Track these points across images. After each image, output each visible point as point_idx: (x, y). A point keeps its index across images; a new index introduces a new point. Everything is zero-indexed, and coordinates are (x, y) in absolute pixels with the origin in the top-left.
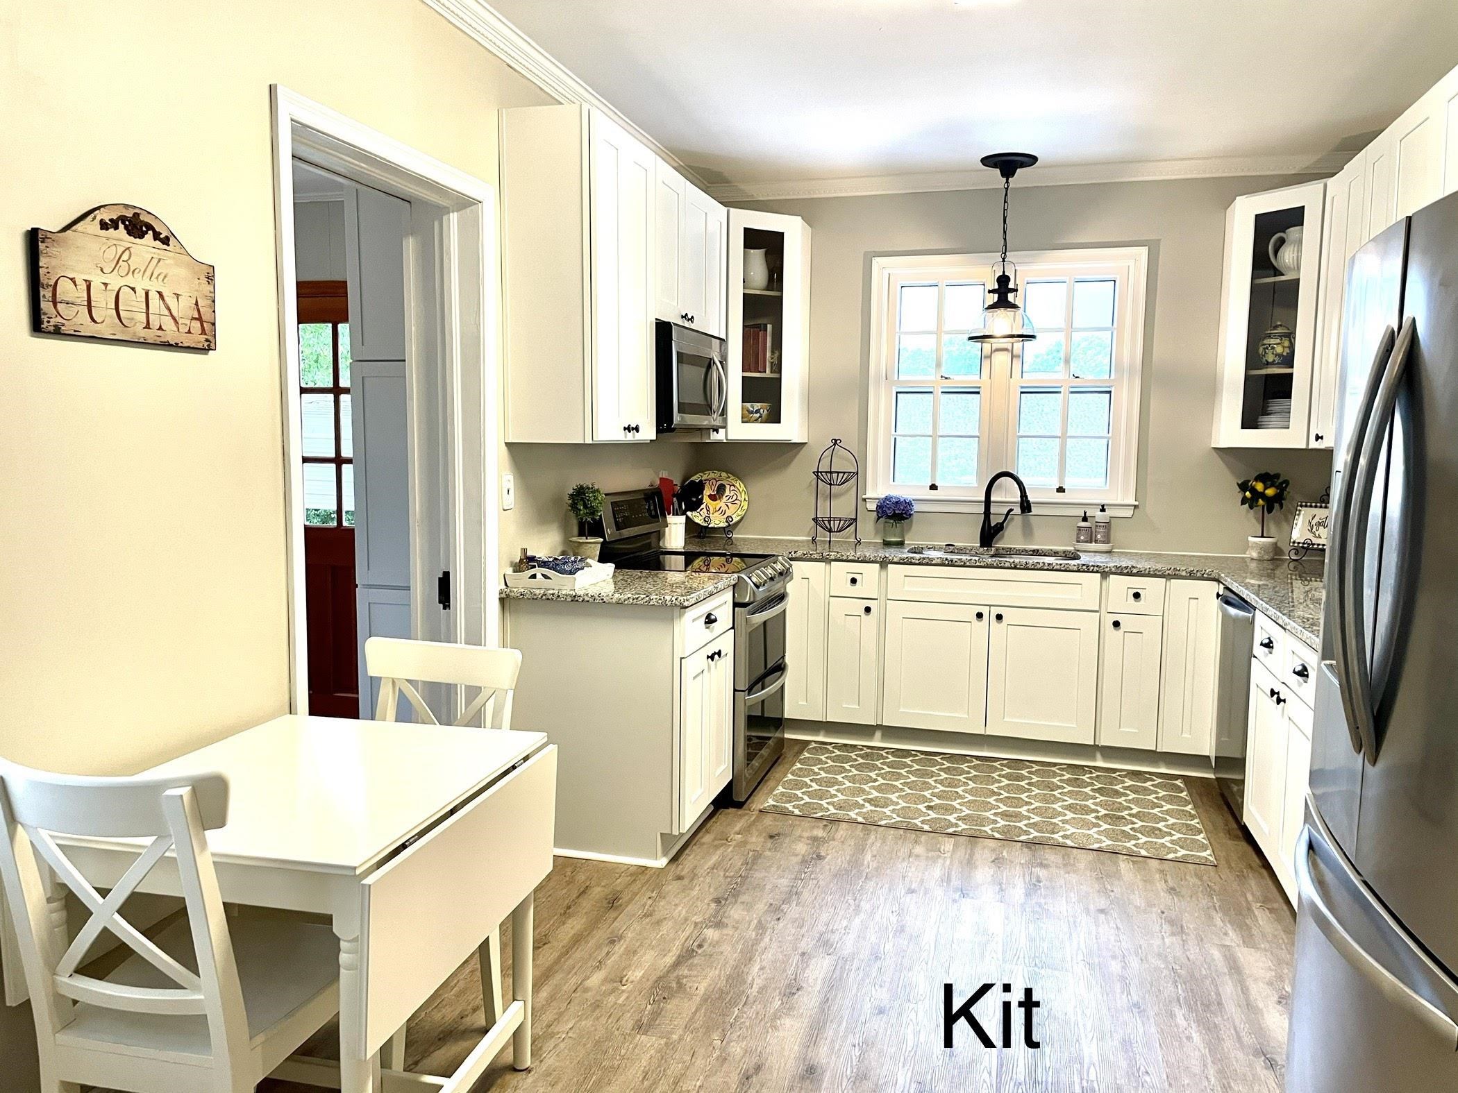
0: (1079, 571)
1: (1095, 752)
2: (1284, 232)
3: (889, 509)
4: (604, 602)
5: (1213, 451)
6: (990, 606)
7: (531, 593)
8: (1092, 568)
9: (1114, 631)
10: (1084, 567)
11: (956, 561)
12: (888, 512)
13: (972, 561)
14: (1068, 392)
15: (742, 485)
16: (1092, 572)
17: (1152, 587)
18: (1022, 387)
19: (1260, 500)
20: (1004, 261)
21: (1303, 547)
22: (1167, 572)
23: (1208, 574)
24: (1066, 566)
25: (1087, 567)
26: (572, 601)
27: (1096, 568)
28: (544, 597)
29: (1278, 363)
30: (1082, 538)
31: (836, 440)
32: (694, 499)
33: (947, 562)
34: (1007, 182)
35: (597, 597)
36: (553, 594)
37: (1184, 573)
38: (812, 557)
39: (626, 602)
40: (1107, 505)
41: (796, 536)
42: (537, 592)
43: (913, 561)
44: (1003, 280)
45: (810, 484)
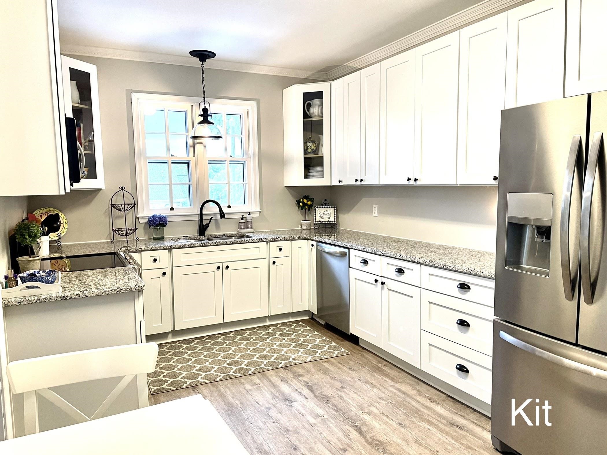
0: (258, 242)
1: (266, 319)
2: (311, 101)
3: (157, 221)
4: (87, 297)
5: (285, 188)
6: (222, 262)
7: (27, 300)
8: (263, 240)
9: (272, 265)
10: (261, 240)
11: (206, 244)
12: (157, 223)
13: (214, 243)
14: (229, 163)
15: (63, 215)
16: (264, 242)
17: (285, 244)
18: (209, 161)
19: (306, 206)
20: (204, 101)
21: (319, 223)
22: (291, 238)
23: (304, 237)
24: (253, 240)
25: (262, 240)
26: (62, 300)
27: (265, 240)
28: (38, 301)
29: (312, 153)
30: (243, 227)
31: (122, 188)
32: (55, 225)
33: (202, 245)
34: (203, 64)
35: (81, 294)
36: (45, 298)
37: (296, 238)
38: (131, 250)
39: (103, 294)
40: (251, 212)
41: (99, 240)
42: (32, 299)
43: (186, 246)
44: (205, 110)
45: (105, 212)
